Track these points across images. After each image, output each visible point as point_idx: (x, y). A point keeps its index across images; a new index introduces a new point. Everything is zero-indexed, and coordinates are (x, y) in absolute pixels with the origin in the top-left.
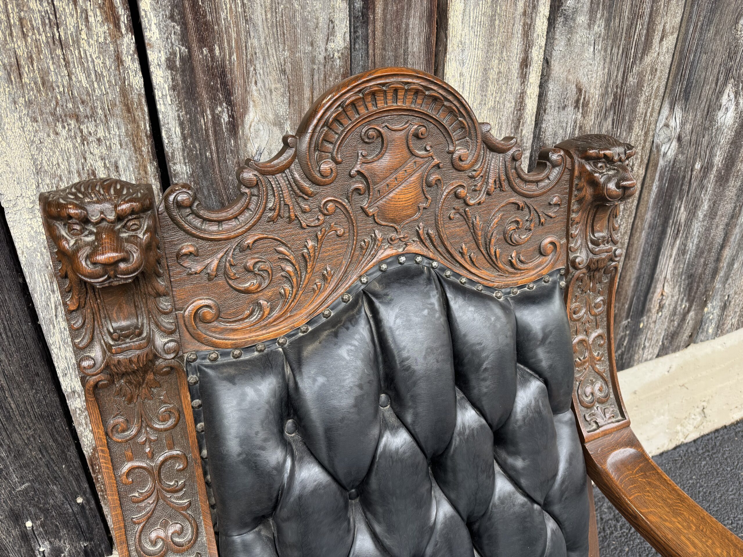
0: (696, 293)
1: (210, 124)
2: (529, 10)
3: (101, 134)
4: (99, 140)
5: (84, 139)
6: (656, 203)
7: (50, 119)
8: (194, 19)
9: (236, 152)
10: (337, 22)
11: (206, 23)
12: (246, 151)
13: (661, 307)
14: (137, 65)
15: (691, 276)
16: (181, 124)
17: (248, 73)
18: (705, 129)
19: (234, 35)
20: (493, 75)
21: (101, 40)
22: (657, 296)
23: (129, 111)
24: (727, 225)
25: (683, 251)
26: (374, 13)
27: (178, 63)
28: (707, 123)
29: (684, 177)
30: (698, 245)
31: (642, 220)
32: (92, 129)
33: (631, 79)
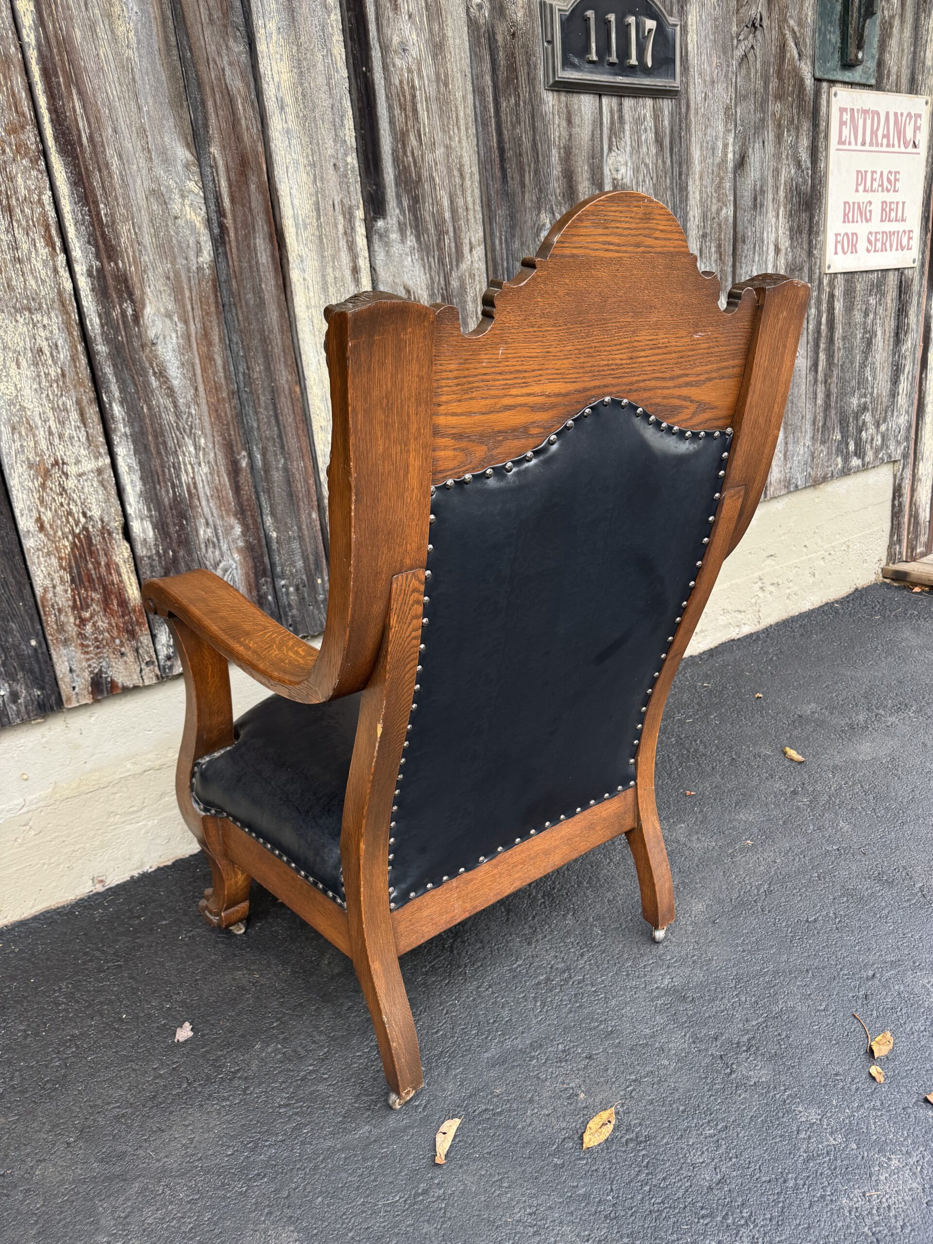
1: (119, 316)
2: (349, 231)
3: (45, 322)
4: (44, 326)
5: (34, 325)
7: (13, 310)
8: (104, 243)
9: (140, 336)
10: (202, 243)
11: (111, 246)
12: (146, 336)
14: (67, 274)
16: (100, 316)
17: (143, 279)
19: (131, 254)
20: (330, 279)
21: (44, 258)
23: (63, 306)
26: (229, 236)
27: (95, 273)
32: (39, 318)
33: (453, 282)
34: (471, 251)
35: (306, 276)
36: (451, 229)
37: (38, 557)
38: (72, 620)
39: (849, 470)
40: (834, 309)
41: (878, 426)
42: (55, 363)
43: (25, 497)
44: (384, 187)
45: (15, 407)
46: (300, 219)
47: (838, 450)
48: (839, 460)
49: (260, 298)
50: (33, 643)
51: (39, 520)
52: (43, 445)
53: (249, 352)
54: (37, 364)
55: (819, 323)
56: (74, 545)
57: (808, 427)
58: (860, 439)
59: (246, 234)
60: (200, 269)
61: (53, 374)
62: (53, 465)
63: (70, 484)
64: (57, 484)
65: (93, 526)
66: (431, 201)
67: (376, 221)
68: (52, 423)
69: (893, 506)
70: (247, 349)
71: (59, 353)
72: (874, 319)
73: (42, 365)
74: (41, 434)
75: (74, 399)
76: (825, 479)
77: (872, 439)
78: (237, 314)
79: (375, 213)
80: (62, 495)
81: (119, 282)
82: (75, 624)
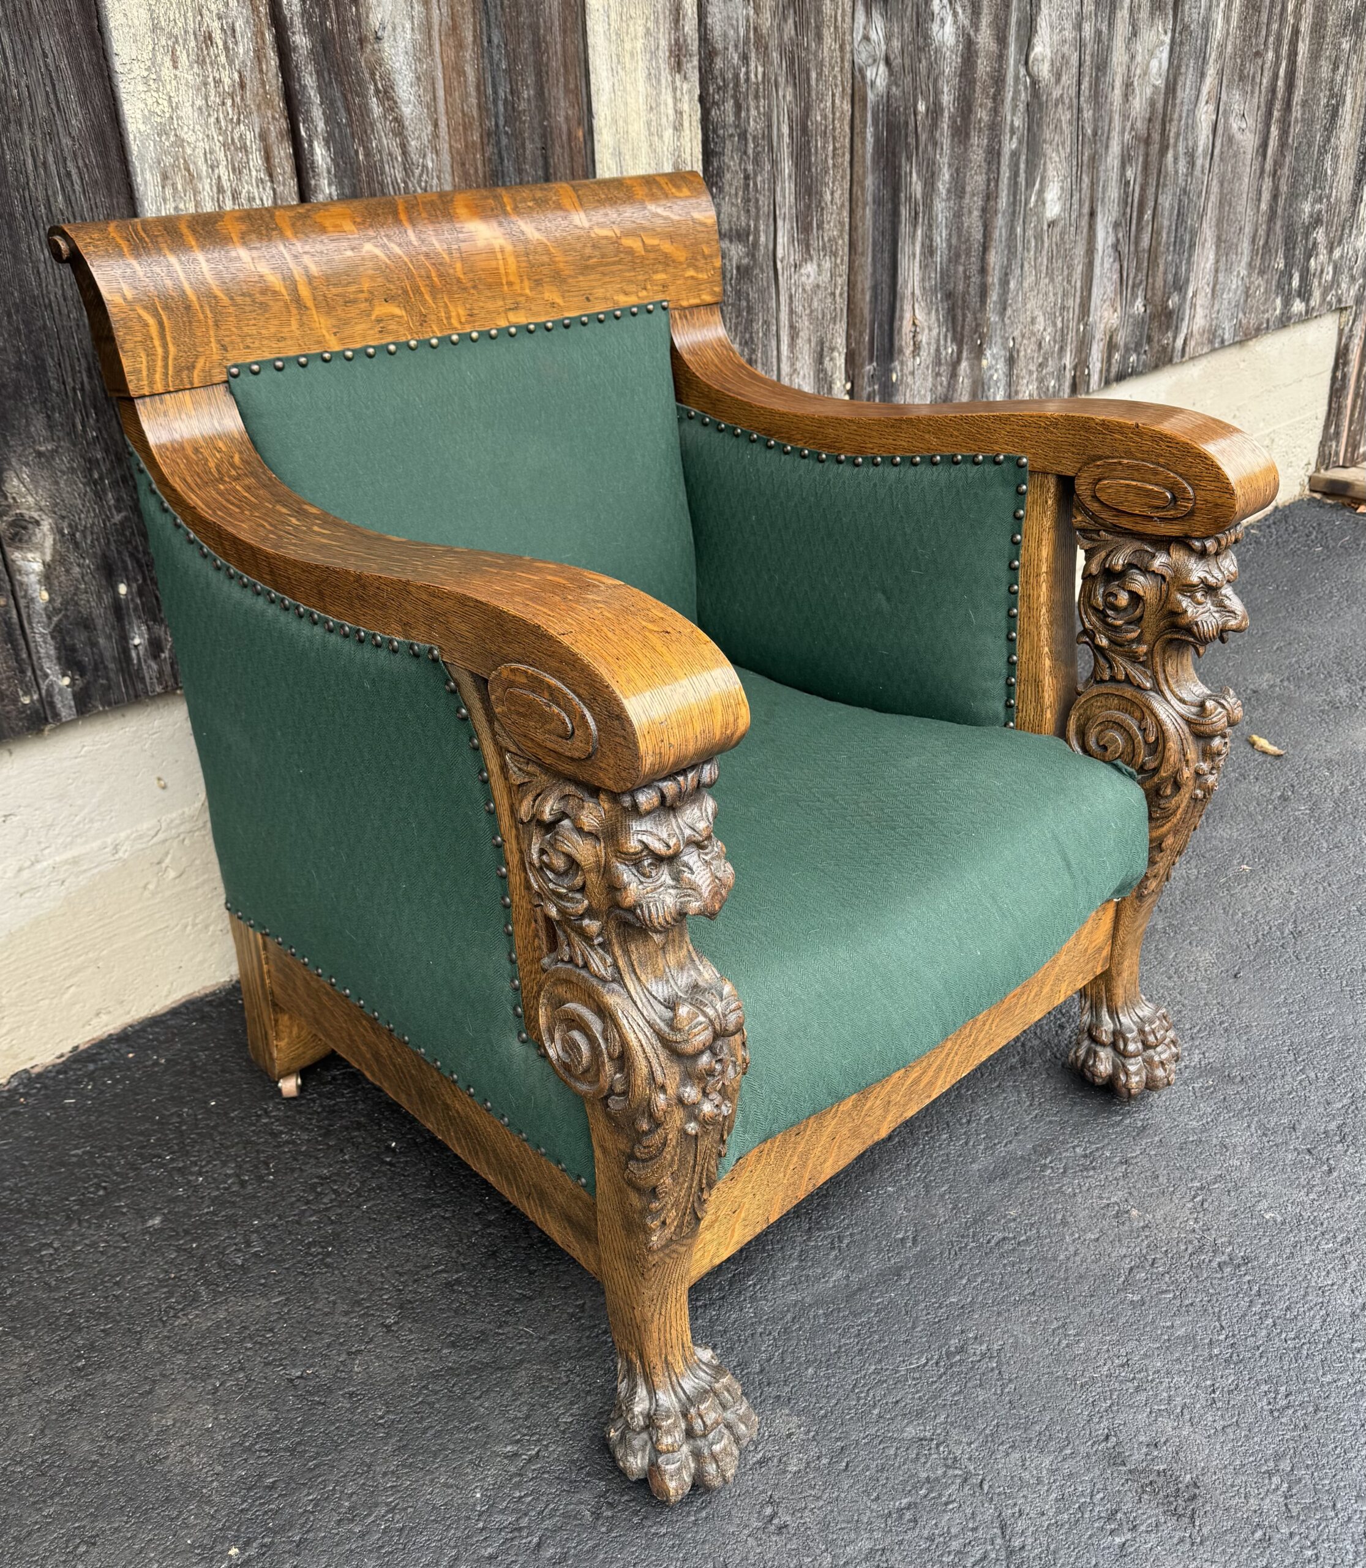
0: (963, 327)
6: (876, 162)
12: (367, 23)
13: (917, 347)
15: (949, 296)
18: (919, 49)
22: (907, 326)
24: (984, 210)
25: (929, 250)
28: (921, 40)
29: (907, 123)
30: (949, 240)
31: (863, 188)
39: (1289, 318)
40: (1296, 54)
41: (1331, 251)
42: (231, 62)
45: (168, 139)
47: (1278, 286)
48: (1278, 301)
53: (516, 64)
54: (204, 61)
55: (1276, 76)
57: (1245, 246)
58: (1308, 270)
61: (227, 81)
68: (222, 171)
69: (1334, 379)
70: (513, 58)
71: (236, 43)
72: (1346, 74)
73: (211, 64)
75: (257, 130)
76: (1258, 331)
77: (1322, 272)
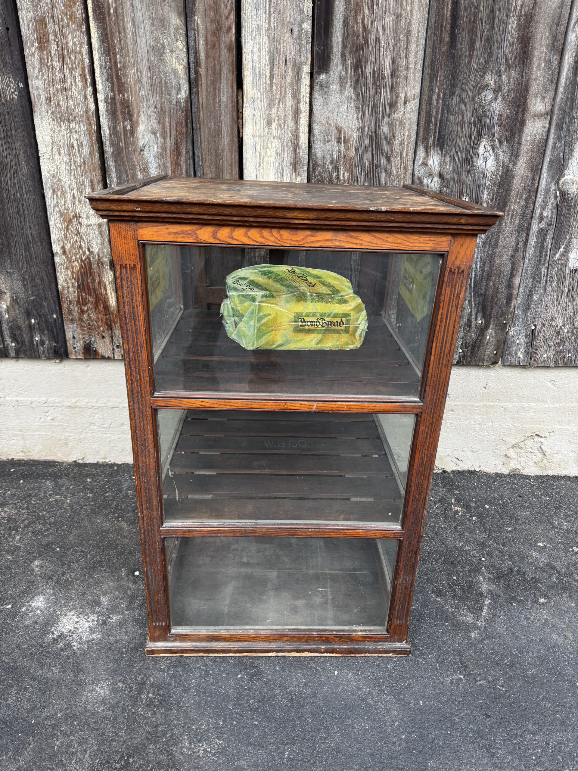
1: (122, 130)
2: (296, 82)
4: (76, 131)
8: (117, 81)
9: (133, 144)
12: (137, 144)
14: (93, 100)
15: (481, 295)
16: (110, 128)
17: (140, 107)
18: (466, 171)
19: (133, 89)
21: (80, 89)
23: (88, 119)
24: (513, 256)
26: (201, 81)
27: (109, 100)
28: (468, 168)
30: (482, 268)
32: (74, 126)
33: (383, 127)
34: (405, 103)
35: (255, 113)
36: (389, 84)
37: (61, 269)
38: (76, 309)
42: (80, 155)
43: (57, 232)
44: (331, 48)
45: (55, 179)
46: (257, 70)
49: (219, 126)
50: (55, 316)
51: (63, 247)
52: (69, 204)
54: (70, 154)
56: (81, 267)
59: (214, 80)
60: (178, 102)
61: (78, 162)
62: (73, 217)
63: (82, 230)
64: (75, 228)
65: (93, 258)
66: (373, 60)
67: (319, 75)
68: (75, 191)
70: (205, 161)
71: (83, 149)
73: (73, 155)
74: (69, 197)
75: (89, 179)
78: (200, 136)
79: (319, 68)
80: (77, 235)
81: (124, 108)
82: (78, 312)
